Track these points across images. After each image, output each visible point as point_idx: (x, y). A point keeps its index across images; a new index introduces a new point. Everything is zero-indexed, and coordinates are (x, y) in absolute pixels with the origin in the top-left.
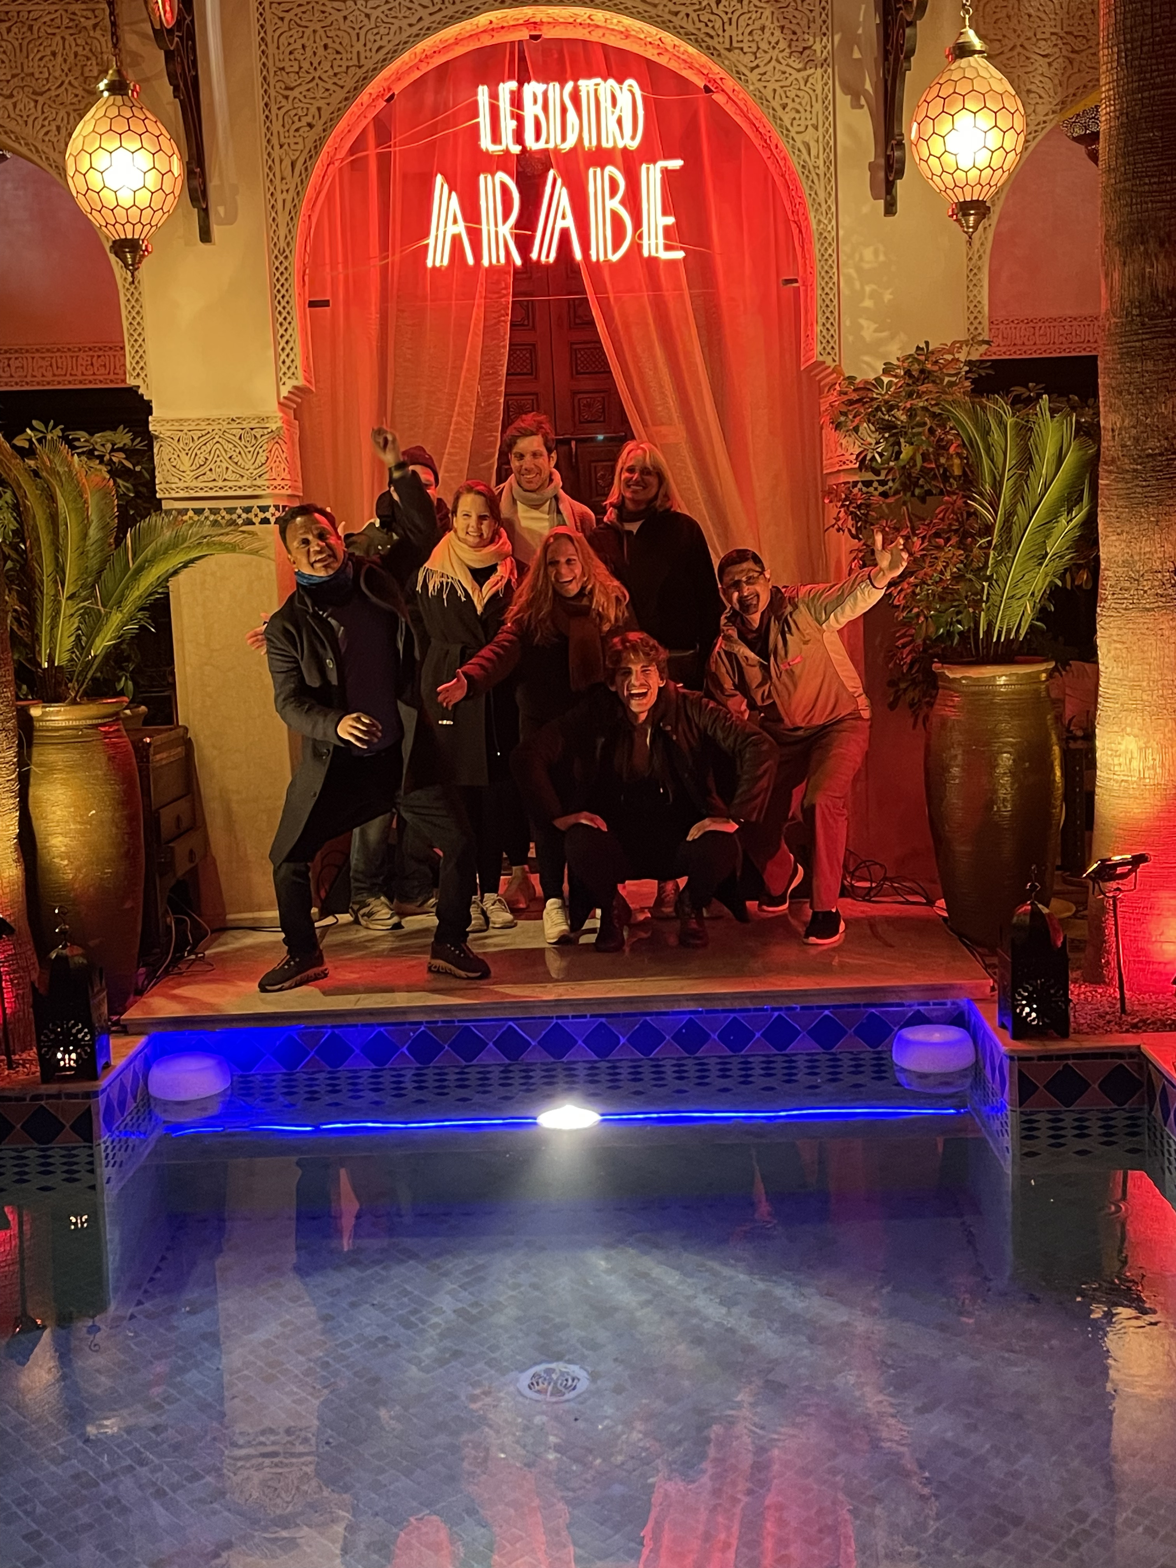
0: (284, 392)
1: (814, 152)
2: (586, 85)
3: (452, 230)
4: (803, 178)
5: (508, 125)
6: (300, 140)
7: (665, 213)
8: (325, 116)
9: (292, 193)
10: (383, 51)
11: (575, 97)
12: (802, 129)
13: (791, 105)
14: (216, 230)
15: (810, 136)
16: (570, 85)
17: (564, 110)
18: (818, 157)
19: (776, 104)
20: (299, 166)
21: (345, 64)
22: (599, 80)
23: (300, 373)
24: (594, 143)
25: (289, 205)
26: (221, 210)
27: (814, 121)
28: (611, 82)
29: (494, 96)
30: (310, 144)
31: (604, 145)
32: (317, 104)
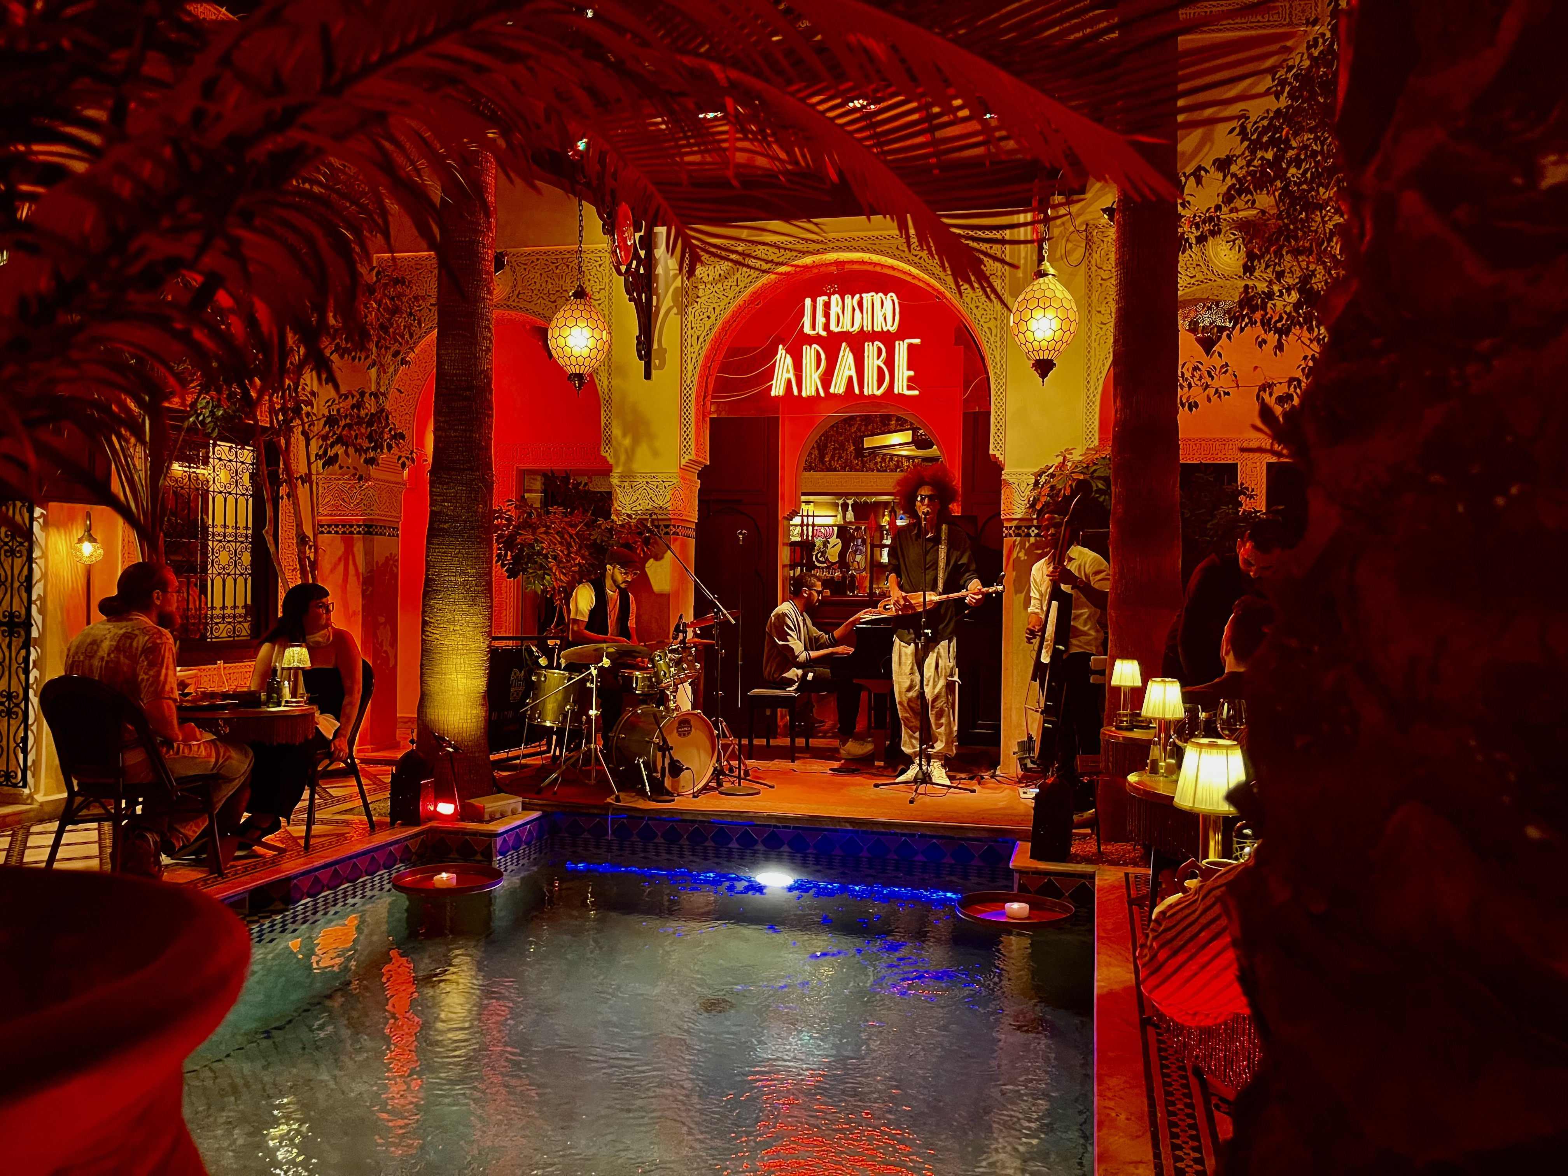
0: (683, 462)
1: (994, 334)
2: (867, 297)
3: (786, 376)
4: (987, 348)
5: (821, 320)
6: (702, 325)
7: (909, 369)
8: (717, 311)
9: (696, 353)
10: (750, 278)
11: (860, 304)
12: (988, 320)
13: (981, 306)
14: (654, 372)
15: (992, 324)
16: (857, 296)
17: (854, 310)
18: (996, 336)
19: (972, 306)
20: (701, 339)
21: (729, 284)
22: (873, 294)
23: (693, 452)
24: (870, 328)
25: (694, 360)
26: (657, 362)
27: (995, 316)
28: (881, 294)
29: (814, 302)
30: (707, 328)
31: (875, 329)
32: (713, 306)
